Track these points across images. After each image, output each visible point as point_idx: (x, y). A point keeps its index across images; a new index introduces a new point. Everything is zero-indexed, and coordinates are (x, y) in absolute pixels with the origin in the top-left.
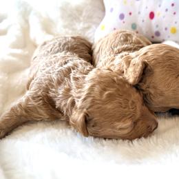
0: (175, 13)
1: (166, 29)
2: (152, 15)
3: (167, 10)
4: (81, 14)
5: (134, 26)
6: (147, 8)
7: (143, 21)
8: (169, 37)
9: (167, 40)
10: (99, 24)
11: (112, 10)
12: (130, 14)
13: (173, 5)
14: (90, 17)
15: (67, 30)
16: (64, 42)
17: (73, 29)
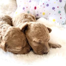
0: (44, 7)
1: (41, 13)
2: (35, 8)
3: (41, 6)
4: (8, 8)
5: (28, 12)
6: (33, 5)
7: (32, 10)
8: (42, 16)
9: (41, 17)
10: (15, 11)
11: (20, 6)
12: (27, 7)
13: (43, 4)
14: (11, 9)
15: (3, 14)
16: (2, 17)
17: (5, 13)
